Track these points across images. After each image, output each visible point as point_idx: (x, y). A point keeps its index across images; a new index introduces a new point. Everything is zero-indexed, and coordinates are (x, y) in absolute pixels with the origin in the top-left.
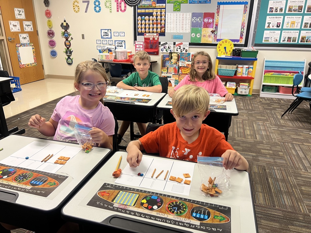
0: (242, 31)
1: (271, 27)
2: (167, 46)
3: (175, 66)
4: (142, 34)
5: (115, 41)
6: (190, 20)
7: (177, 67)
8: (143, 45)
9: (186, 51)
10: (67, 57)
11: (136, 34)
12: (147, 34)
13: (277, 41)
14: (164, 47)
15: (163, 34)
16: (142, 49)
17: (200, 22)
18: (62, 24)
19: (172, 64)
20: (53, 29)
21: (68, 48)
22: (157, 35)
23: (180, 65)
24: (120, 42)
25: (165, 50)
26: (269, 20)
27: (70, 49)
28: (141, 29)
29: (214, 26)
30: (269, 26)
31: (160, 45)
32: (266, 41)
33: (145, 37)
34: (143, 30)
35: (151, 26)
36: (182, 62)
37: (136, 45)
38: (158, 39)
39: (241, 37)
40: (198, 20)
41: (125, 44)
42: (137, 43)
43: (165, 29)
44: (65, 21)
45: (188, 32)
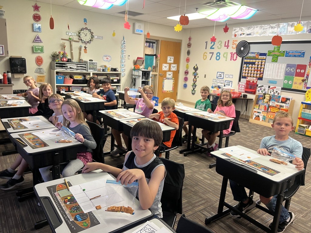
2: (263, 88)
3: (265, 104)
4: (245, 77)
5: (225, 81)
6: (284, 70)
7: (267, 106)
8: (244, 86)
9: (278, 94)
10: (192, 89)
11: (241, 77)
12: (249, 78)
14: (261, 89)
15: (261, 79)
16: (243, 88)
17: (293, 71)
18: (195, 67)
19: (264, 102)
20: (188, 70)
21: (194, 83)
22: (256, 79)
23: (271, 105)
24: (228, 82)
25: (261, 91)
27: (195, 84)
28: (245, 74)
31: (258, 87)
33: (247, 80)
34: (246, 75)
35: (253, 72)
36: (272, 102)
37: (239, 85)
38: (257, 82)
40: (292, 70)
41: (232, 84)
42: (240, 84)
43: (263, 75)
44: (196, 65)
45: (282, 79)
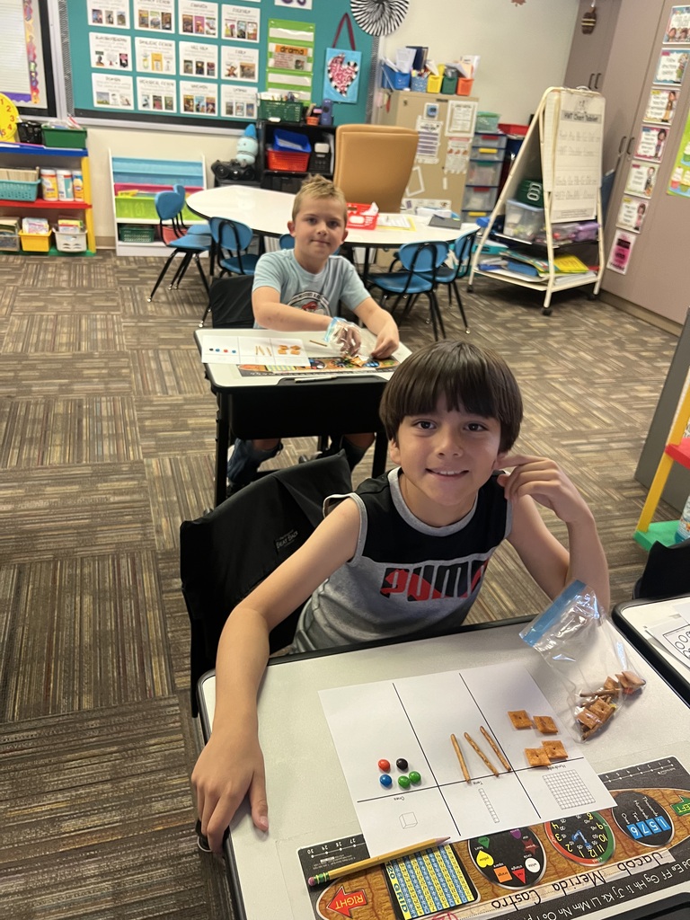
0: (32, 68)
13: (129, 104)
26: (98, 45)
30: (100, 62)
32: (102, 103)
39: (34, 88)
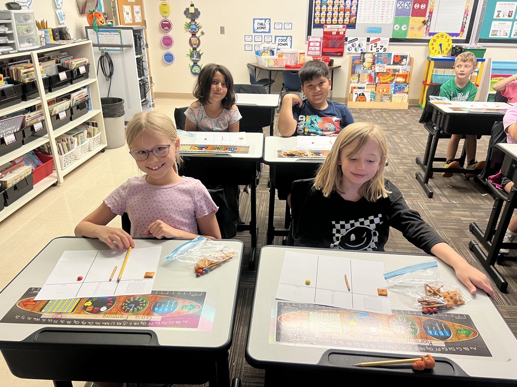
0: (464, 21)
1: (501, 17)
2: (357, 43)
3: (370, 71)
4: (320, 26)
5: (276, 37)
6: (394, 6)
7: (373, 74)
8: (320, 42)
9: (385, 50)
10: (192, 64)
11: (311, 25)
12: (328, 26)
13: (507, 35)
14: (353, 46)
15: (352, 26)
16: (319, 48)
17: (408, 8)
20: (169, 18)
21: (195, 49)
22: (344, 27)
24: (283, 38)
26: (499, 8)
27: (198, 50)
28: (320, 18)
29: (428, 14)
30: (498, 16)
31: (347, 42)
32: (494, 35)
33: (326, 30)
34: (323, 20)
35: (336, 14)
37: (309, 42)
39: (462, 30)
40: (406, 5)
41: (291, 41)
43: (356, 19)
44: (192, 5)
45: (390, 23)
